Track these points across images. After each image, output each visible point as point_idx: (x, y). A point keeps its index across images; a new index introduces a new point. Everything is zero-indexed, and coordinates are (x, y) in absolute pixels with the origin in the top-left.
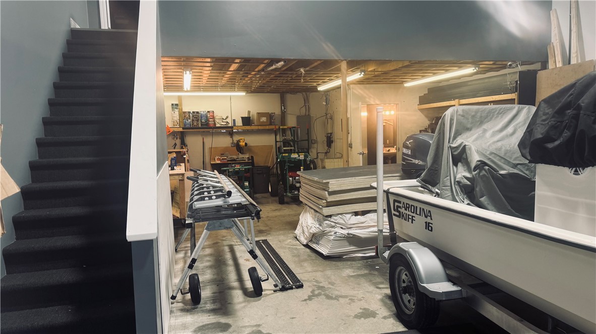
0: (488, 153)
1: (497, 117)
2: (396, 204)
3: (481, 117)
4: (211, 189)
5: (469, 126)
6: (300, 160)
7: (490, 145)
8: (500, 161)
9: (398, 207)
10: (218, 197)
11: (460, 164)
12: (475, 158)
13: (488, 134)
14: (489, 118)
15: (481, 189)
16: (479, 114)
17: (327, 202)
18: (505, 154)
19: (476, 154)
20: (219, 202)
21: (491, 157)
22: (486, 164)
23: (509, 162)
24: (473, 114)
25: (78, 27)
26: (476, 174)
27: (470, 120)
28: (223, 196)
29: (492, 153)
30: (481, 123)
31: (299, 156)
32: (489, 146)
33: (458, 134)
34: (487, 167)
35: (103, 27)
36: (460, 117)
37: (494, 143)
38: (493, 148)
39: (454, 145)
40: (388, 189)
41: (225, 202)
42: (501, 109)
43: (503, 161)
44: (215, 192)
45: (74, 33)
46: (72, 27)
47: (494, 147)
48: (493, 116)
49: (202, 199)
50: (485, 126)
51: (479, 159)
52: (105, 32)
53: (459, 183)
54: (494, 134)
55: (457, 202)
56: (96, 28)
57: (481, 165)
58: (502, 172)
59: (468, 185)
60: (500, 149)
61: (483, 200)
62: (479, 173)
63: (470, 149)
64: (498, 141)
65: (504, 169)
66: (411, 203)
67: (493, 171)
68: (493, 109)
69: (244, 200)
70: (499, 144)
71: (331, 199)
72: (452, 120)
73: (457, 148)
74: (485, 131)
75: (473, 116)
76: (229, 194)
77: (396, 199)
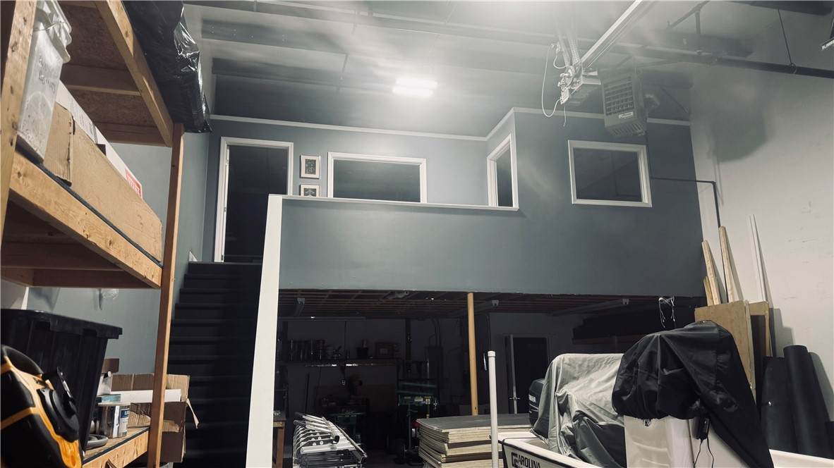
0: (588, 403)
1: (605, 367)
2: (514, 457)
3: (588, 366)
4: (318, 435)
5: (576, 375)
6: (425, 406)
7: (591, 395)
8: (600, 412)
9: (516, 461)
10: (325, 442)
11: (565, 414)
12: (575, 408)
13: (594, 384)
14: (597, 367)
15: (581, 440)
16: (586, 364)
17: (447, 457)
18: (606, 405)
19: (575, 403)
20: (326, 448)
21: (590, 407)
22: (585, 415)
23: (609, 413)
24: (580, 363)
25: (195, 260)
26: (575, 425)
27: (577, 369)
28: (331, 441)
29: (591, 404)
30: (589, 372)
31: (424, 400)
32: (589, 397)
33: (564, 383)
34: (586, 418)
35: (216, 261)
36: (566, 366)
37: (595, 393)
38: (593, 400)
39: (559, 395)
40: (504, 440)
41: (332, 448)
42: (609, 359)
43: (603, 412)
44: (322, 437)
45: (191, 266)
46: (190, 260)
47: (594, 397)
48: (601, 365)
49: (310, 444)
50: (592, 376)
51: (578, 409)
52: (219, 265)
53: (563, 433)
54: (599, 384)
55: (561, 453)
56: (208, 261)
57: (580, 415)
58: (602, 423)
59: (572, 436)
60: (600, 400)
61: (585, 451)
62: (579, 424)
63: (571, 398)
64: (601, 391)
65: (603, 421)
66: (526, 456)
67: (592, 422)
68: (601, 359)
69: (352, 446)
70: (601, 395)
71: (451, 452)
72: (558, 368)
73: (562, 397)
74: (591, 381)
75: (580, 366)
76: (337, 439)
77: (513, 451)
